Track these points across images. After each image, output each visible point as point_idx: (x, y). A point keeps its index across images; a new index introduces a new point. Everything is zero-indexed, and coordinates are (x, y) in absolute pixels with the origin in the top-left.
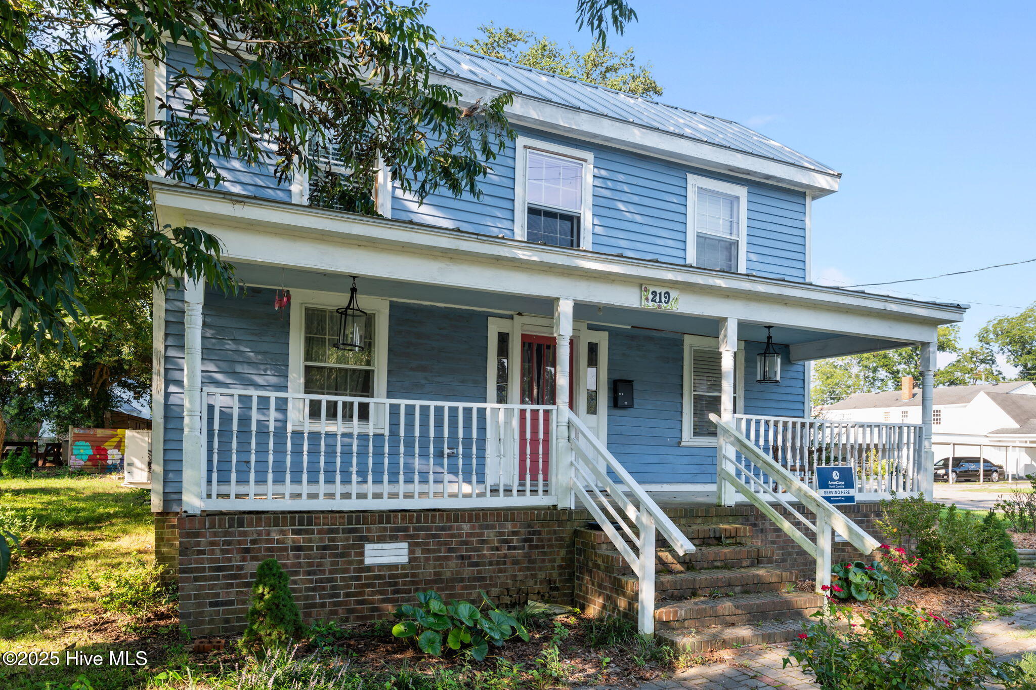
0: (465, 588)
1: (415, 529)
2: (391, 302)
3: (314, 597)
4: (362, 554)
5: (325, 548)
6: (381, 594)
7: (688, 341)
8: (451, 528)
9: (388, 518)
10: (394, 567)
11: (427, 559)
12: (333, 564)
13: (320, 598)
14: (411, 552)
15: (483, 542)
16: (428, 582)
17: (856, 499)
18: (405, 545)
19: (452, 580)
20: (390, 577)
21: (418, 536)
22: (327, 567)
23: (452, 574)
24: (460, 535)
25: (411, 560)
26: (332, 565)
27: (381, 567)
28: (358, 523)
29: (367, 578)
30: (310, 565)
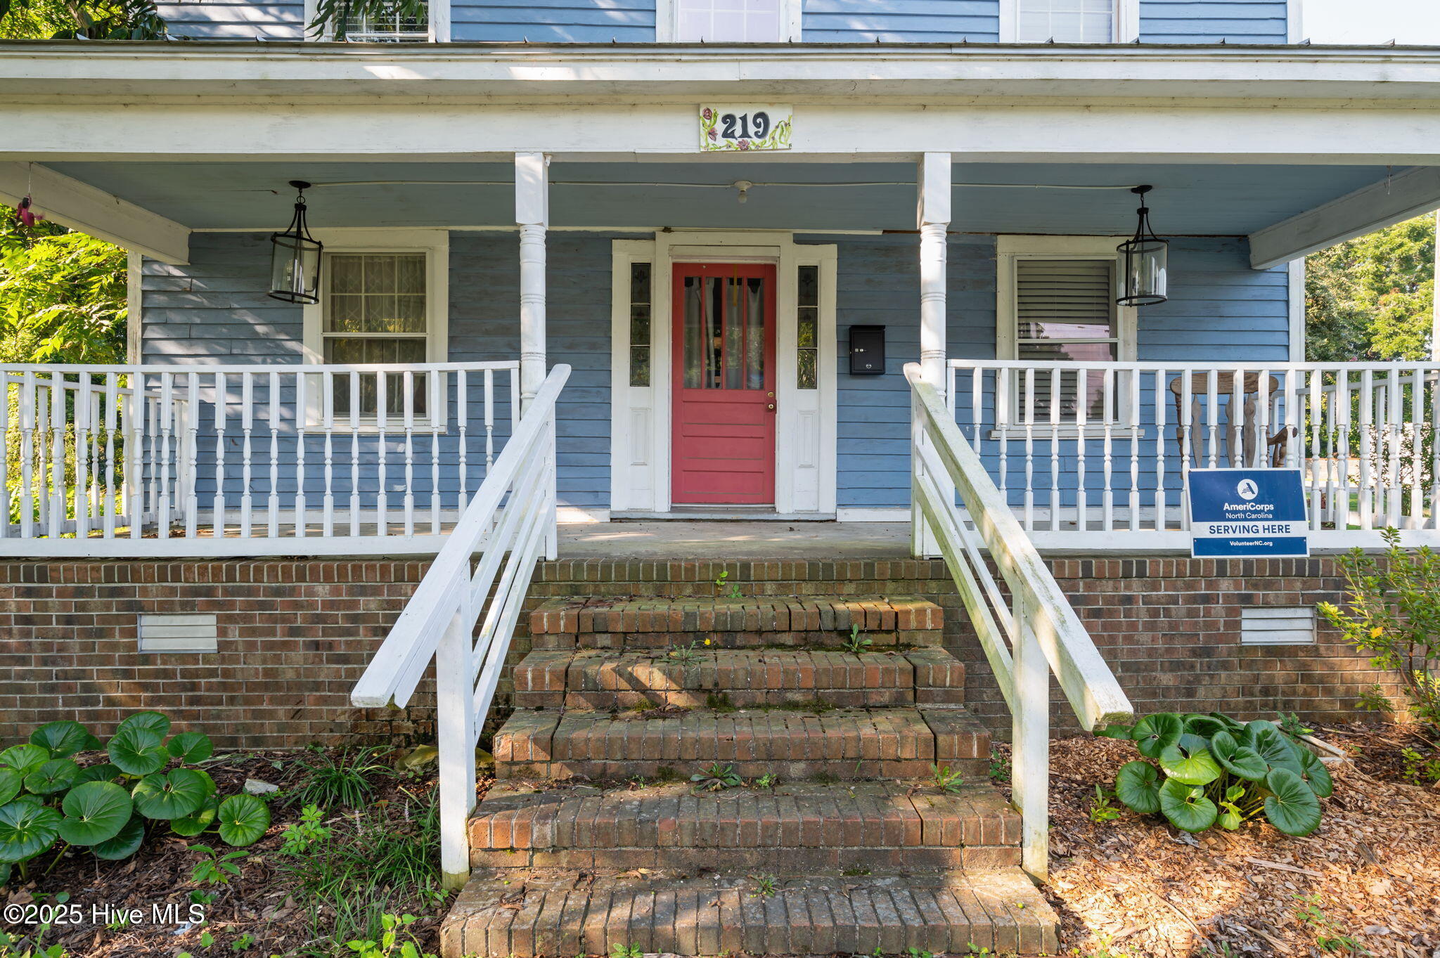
0: (324, 701)
1: (226, 592)
2: (450, 232)
3: (54, 702)
4: (133, 633)
5: (69, 620)
6: (169, 704)
7: (1005, 246)
8: (292, 592)
9: (176, 570)
10: (193, 657)
11: (251, 646)
12: (84, 647)
13: (64, 705)
14: (222, 632)
15: (355, 619)
16: (252, 687)
17: (1310, 545)
18: (212, 619)
19: (300, 686)
20: (185, 673)
21: (231, 605)
22: (76, 653)
23: (298, 675)
24: (312, 605)
25: (222, 646)
26: (82, 650)
27: (167, 656)
28: (123, 579)
29: (143, 674)
30: (47, 647)
